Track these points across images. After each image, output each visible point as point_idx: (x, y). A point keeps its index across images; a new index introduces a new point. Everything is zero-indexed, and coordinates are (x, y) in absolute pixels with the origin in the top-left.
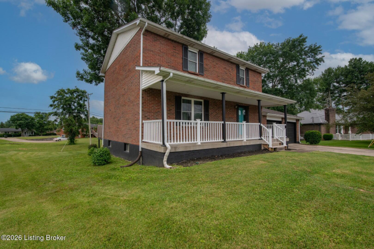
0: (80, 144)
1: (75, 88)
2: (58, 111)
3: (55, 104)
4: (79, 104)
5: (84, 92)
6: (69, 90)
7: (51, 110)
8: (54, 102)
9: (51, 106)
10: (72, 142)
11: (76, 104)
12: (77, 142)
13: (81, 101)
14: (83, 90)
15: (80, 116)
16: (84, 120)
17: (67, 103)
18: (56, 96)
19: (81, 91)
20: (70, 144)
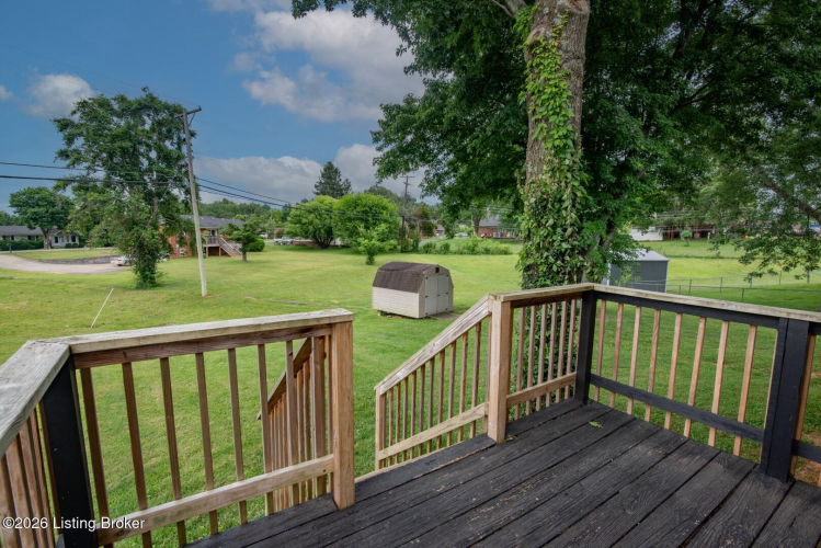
0: (174, 284)
1: (144, 95)
2: (92, 175)
3: (73, 147)
4: (160, 150)
5: (175, 110)
6: (122, 99)
7: (63, 170)
8: (70, 140)
9: (64, 154)
10: (148, 279)
11: (153, 154)
12: (164, 279)
13: (168, 143)
14: (171, 102)
15: (168, 193)
16: (181, 206)
17: (117, 144)
18: (76, 118)
19: (167, 107)
20: (140, 287)
